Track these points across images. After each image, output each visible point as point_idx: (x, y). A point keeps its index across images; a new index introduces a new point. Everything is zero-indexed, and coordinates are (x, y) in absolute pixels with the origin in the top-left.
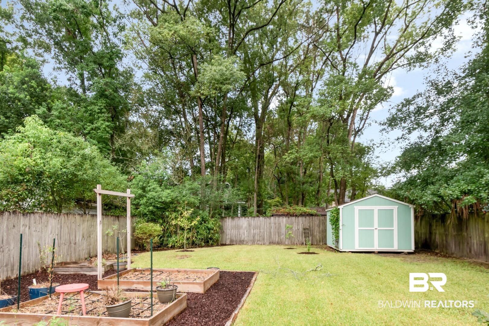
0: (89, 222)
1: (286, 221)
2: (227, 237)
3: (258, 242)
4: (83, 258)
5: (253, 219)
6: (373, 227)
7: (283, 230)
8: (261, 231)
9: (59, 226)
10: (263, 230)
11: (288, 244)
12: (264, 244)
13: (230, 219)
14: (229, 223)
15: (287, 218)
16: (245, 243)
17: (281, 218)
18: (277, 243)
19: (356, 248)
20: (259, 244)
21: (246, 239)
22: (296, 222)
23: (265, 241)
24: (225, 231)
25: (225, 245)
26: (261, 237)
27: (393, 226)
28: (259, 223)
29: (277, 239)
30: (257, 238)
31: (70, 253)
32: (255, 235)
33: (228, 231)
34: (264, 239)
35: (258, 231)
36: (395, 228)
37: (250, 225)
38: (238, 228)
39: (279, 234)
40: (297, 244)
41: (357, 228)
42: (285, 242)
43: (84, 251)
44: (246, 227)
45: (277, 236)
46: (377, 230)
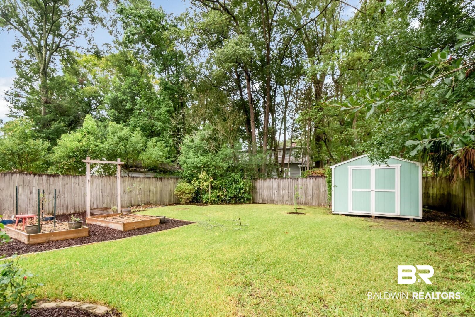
0: (129, 182)
1: (313, 182)
2: (260, 197)
3: (287, 202)
4: (125, 206)
5: (282, 180)
6: (370, 188)
7: (310, 192)
8: (290, 191)
9: (103, 184)
10: (291, 191)
11: (315, 205)
12: (292, 204)
13: (263, 180)
14: (262, 184)
15: (314, 180)
16: (275, 202)
17: (308, 180)
18: (305, 203)
19: (349, 211)
20: (287, 204)
21: (276, 199)
22: (323, 183)
23: (293, 201)
24: (258, 191)
25: (259, 203)
26: (289, 198)
27: (394, 188)
28: (287, 184)
29: (304, 200)
30: (286, 198)
31: (113, 202)
32: (284, 196)
33: (261, 191)
34: (292, 199)
35: (287, 191)
36: (397, 190)
37: (279, 186)
38: (269, 188)
39: (306, 195)
40: (324, 205)
41: (350, 190)
42: (312, 204)
43: (126, 202)
44: (276, 188)
45: (304, 197)
46: (374, 192)
